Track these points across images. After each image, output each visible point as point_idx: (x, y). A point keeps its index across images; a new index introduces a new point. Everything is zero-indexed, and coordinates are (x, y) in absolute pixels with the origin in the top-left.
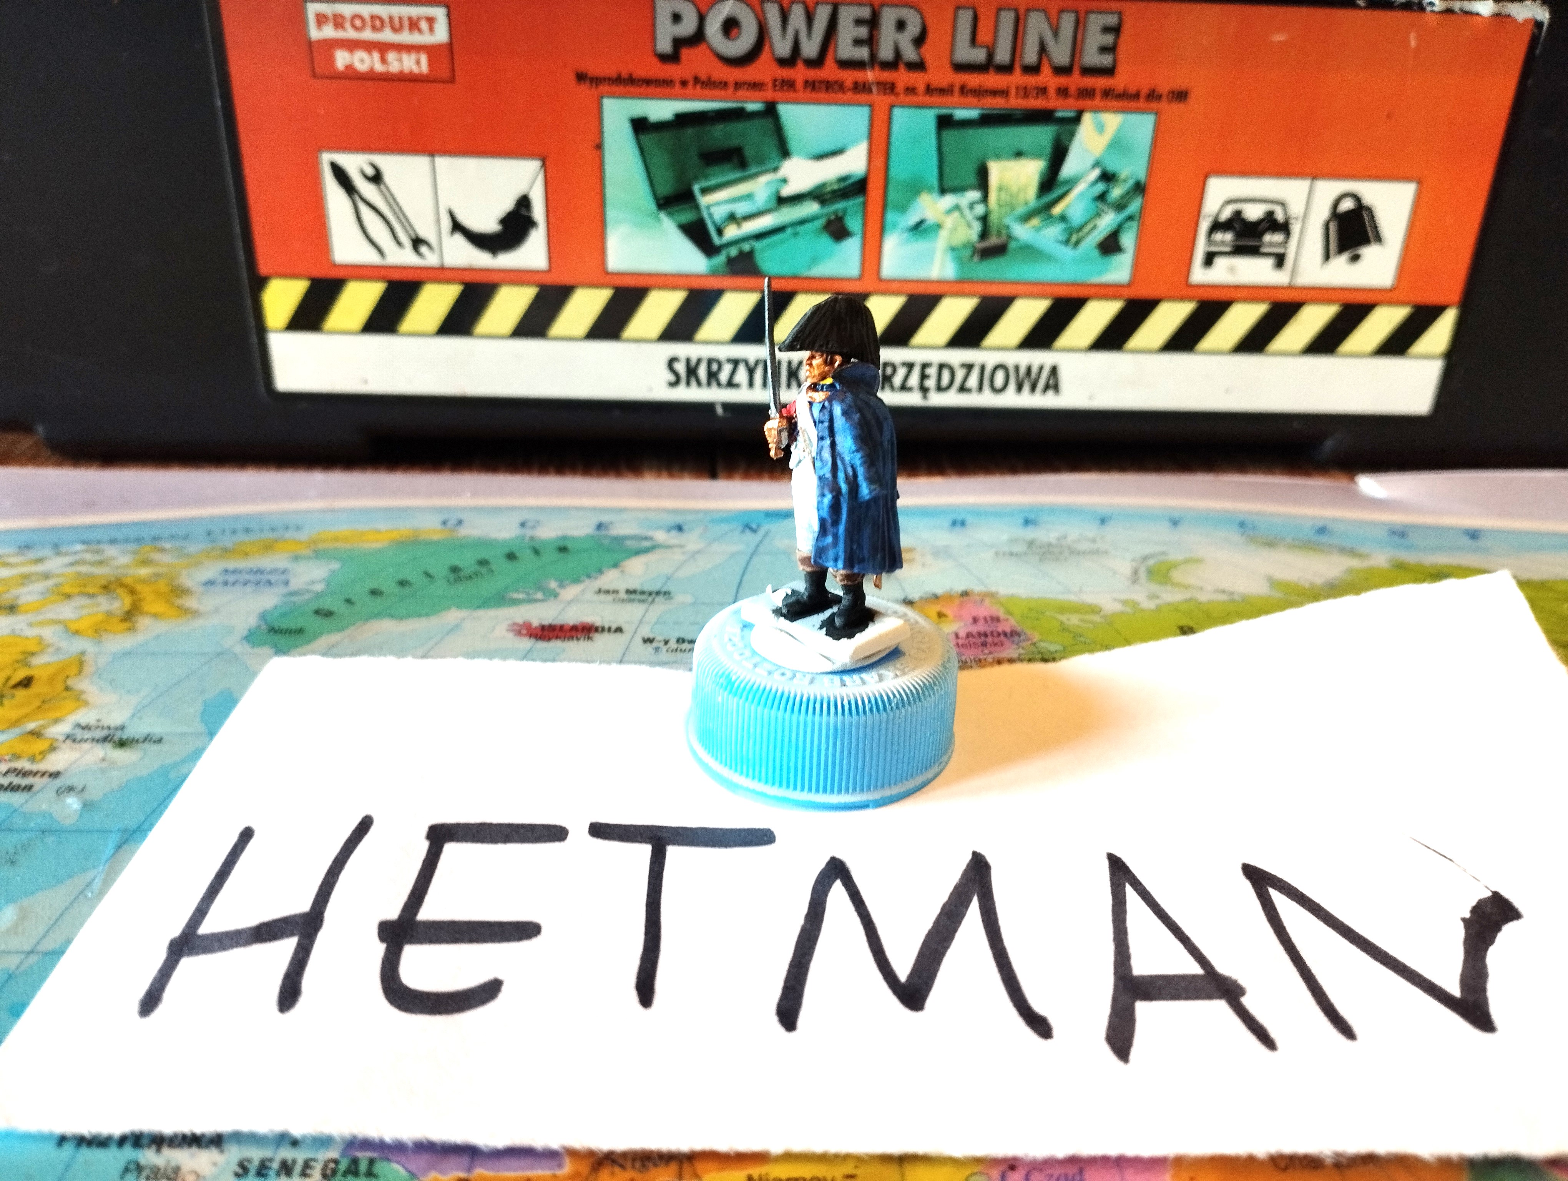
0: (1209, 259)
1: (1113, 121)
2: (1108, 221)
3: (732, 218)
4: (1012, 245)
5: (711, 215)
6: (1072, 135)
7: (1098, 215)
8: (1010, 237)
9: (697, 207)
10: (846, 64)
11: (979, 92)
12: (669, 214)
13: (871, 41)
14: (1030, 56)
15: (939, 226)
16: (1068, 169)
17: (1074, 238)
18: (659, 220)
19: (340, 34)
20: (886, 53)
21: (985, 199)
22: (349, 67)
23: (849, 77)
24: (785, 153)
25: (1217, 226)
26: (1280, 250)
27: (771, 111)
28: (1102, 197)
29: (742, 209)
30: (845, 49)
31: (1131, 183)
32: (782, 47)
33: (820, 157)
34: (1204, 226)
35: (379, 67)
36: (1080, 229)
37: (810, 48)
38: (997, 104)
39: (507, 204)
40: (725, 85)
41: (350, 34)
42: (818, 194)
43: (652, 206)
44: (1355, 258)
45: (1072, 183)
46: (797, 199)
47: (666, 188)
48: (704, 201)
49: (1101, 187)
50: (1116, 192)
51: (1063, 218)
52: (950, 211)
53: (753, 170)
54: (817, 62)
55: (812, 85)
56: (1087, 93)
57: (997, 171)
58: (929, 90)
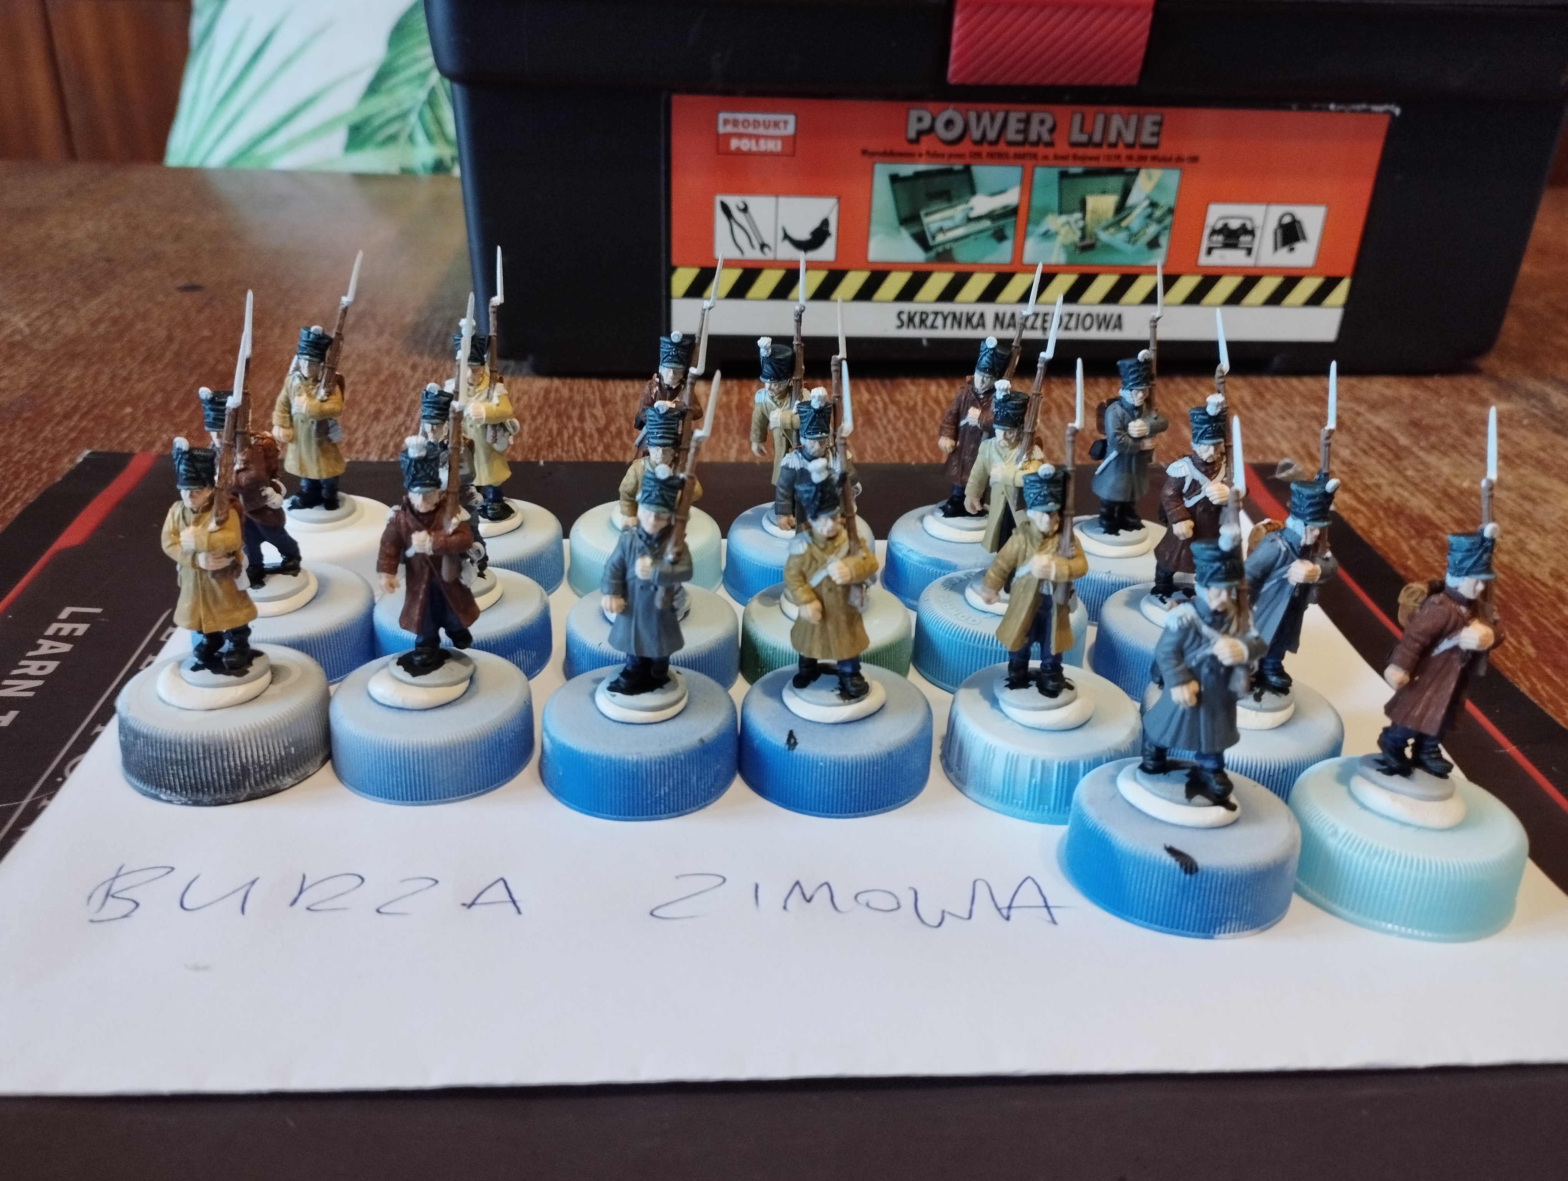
0: (1210, 251)
1: (1157, 173)
2: (1153, 229)
3: (941, 230)
4: (1098, 244)
5: (929, 229)
6: (1133, 181)
7: (1147, 226)
8: (1097, 239)
9: (922, 225)
10: (1011, 144)
11: (1084, 158)
12: (907, 228)
13: (1025, 131)
14: (1112, 137)
15: (1057, 233)
16: (1131, 200)
17: (1133, 239)
18: (899, 231)
19: (736, 130)
20: (1033, 137)
21: (1084, 218)
22: (738, 149)
23: (1012, 150)
24: (973, 192)
25: (1214, 232)
26: (1249, 246)
27: (967, 170)
28: (1150, 216)
29: (947, 224)
30: (1011, 135)
31: (1165, 209)
32: (976, 134)
33: (993, 194)
34: (1207, 232)
35: (754, 148)
36: (1136, 235)
37: (992, 135)
38: (1093, 164)
39: (815, 224)
40: (943, 156)
41: (741, 130)
42: (991, 216)
43: (896, 222)
44: (1292, 249)
45: (1133, 208)
46: (979, 218)
47: (906, 213)
48: (926, 220)
49: (1149, 210)
50: (1158, 213)
51: (1127, 228)
52: (1064, 225)
53: (954, 202)
54: (995, 142)
55: (991, 155)
56: (1142, 158)
57: (1092, 202)
58: (1056, 157)
